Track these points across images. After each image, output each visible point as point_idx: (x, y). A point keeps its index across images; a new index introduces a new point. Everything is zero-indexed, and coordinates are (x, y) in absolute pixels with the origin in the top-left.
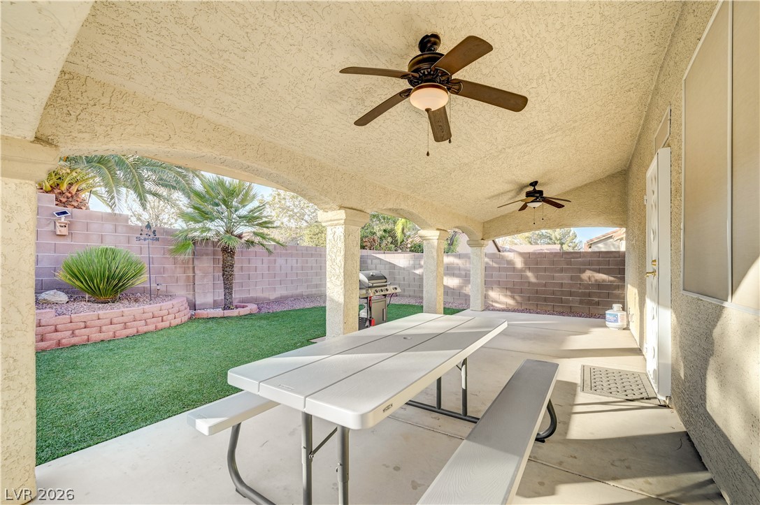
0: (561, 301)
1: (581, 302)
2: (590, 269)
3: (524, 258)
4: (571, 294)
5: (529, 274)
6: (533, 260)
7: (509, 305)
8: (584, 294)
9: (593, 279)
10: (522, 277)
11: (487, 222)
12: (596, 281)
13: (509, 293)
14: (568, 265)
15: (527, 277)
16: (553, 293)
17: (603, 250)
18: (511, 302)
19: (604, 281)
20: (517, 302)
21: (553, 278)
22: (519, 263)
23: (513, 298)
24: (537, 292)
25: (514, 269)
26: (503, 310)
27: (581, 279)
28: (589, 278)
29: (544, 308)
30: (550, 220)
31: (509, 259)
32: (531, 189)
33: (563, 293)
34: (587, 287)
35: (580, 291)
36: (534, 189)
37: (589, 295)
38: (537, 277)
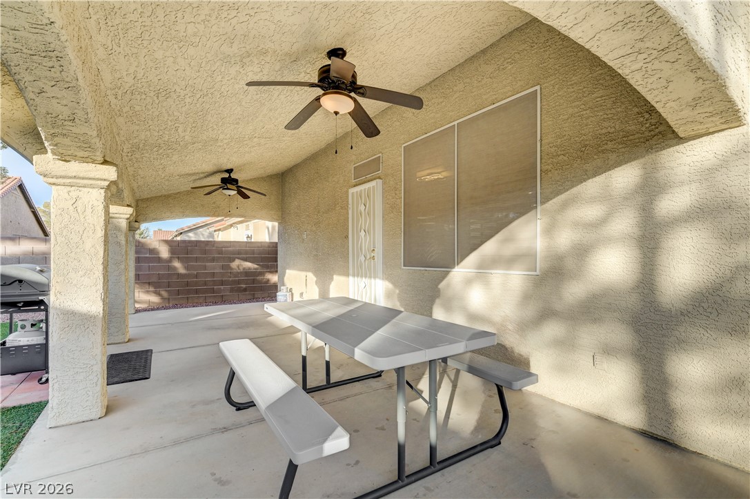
0: (213, 291)
1: (232, 290)
2: (239, 258)
3: (170, 246)
4: (222, 283)
5: (177, 264)
6: (181, 249)
7: (153, 303)
8: (234, 282)
9: (241, 268)
10: (169, 268)
11: (142, 200)
12: (244, 269)
13: (152, 289)
14: (219, 254)
15: (175, 268)
16: (205, 283)
17: (193, 239)
18: (154, 299)
19: (249, 269)
20: (163, 298)
21: (205, 268)
22: (164, 253)
23: (158, 294)
24: (188, 284)
25: (159, 260)
26: (145, 310)
27: (231, 269)
28: (238, 267)
29: (196, 301)
30: (219, 207)
31: (152, 247)
32: (226, 175)
33: (215, 283)
34: (237, 274)
35: (231, 279)
36: (230, 176)
37: (239, 282)
38: (187, 268)
